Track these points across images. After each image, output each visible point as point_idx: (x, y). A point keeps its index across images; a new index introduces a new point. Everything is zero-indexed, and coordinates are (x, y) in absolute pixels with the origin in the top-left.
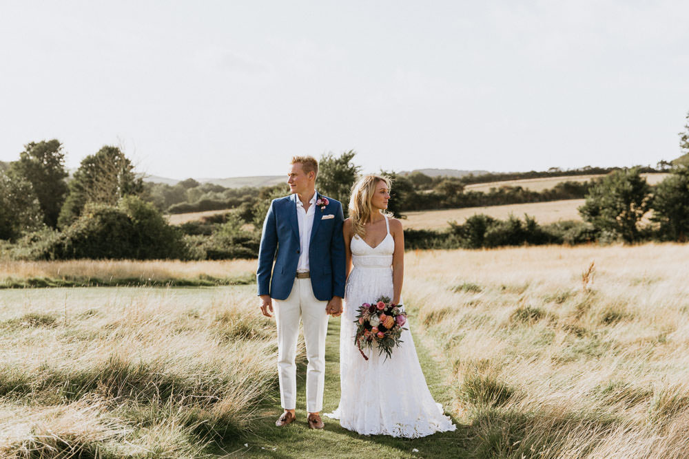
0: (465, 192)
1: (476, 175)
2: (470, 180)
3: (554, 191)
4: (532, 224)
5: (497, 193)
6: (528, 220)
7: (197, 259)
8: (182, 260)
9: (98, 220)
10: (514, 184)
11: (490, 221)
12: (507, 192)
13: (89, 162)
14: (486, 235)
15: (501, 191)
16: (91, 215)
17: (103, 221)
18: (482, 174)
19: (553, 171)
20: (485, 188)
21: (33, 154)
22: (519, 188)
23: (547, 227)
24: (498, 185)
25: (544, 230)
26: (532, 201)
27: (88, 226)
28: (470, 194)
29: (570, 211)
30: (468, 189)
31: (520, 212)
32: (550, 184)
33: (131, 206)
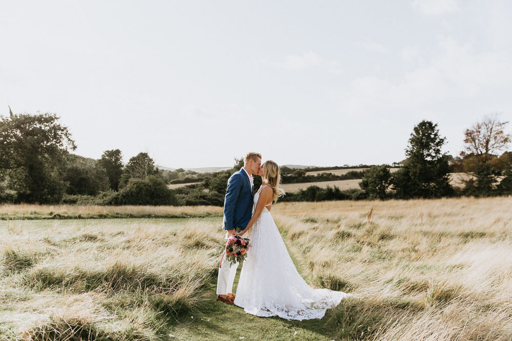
0: (306, 175)
1: (311, 168)
2: (308, 170)
3: (346, 175)
4: (337, 190)
5: (320, 176)
6: (335, 188)
7: (181, 205)
8: (174, 206)
9: (135, 186)
10: (328, 172)
11: (318, 188)
12: (325, 175)
13: (133, 159)
14: (316, 195)
15: (322, 175)
16: (132, 184)
17: (138, 187)
18: (314, 167)
19: (346, 166)
20: (315, 174)
21: (107, 156)
22: (331, 174)
23: (344, 191)
24: (321, 172)
25: (343, 193)
26: (336, 180)
27: (130, 189)
28: (308, 176)
29: (354, 184)
30: (308, 174)
31: (332, 184)
32: (344, 172)
33: (151, 180)
